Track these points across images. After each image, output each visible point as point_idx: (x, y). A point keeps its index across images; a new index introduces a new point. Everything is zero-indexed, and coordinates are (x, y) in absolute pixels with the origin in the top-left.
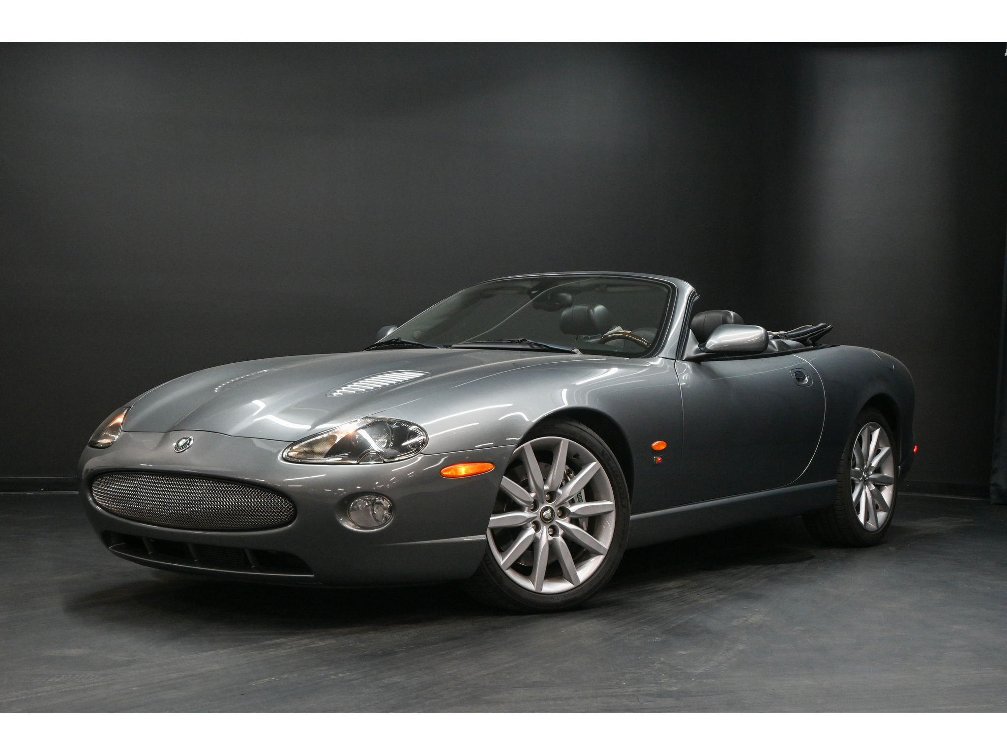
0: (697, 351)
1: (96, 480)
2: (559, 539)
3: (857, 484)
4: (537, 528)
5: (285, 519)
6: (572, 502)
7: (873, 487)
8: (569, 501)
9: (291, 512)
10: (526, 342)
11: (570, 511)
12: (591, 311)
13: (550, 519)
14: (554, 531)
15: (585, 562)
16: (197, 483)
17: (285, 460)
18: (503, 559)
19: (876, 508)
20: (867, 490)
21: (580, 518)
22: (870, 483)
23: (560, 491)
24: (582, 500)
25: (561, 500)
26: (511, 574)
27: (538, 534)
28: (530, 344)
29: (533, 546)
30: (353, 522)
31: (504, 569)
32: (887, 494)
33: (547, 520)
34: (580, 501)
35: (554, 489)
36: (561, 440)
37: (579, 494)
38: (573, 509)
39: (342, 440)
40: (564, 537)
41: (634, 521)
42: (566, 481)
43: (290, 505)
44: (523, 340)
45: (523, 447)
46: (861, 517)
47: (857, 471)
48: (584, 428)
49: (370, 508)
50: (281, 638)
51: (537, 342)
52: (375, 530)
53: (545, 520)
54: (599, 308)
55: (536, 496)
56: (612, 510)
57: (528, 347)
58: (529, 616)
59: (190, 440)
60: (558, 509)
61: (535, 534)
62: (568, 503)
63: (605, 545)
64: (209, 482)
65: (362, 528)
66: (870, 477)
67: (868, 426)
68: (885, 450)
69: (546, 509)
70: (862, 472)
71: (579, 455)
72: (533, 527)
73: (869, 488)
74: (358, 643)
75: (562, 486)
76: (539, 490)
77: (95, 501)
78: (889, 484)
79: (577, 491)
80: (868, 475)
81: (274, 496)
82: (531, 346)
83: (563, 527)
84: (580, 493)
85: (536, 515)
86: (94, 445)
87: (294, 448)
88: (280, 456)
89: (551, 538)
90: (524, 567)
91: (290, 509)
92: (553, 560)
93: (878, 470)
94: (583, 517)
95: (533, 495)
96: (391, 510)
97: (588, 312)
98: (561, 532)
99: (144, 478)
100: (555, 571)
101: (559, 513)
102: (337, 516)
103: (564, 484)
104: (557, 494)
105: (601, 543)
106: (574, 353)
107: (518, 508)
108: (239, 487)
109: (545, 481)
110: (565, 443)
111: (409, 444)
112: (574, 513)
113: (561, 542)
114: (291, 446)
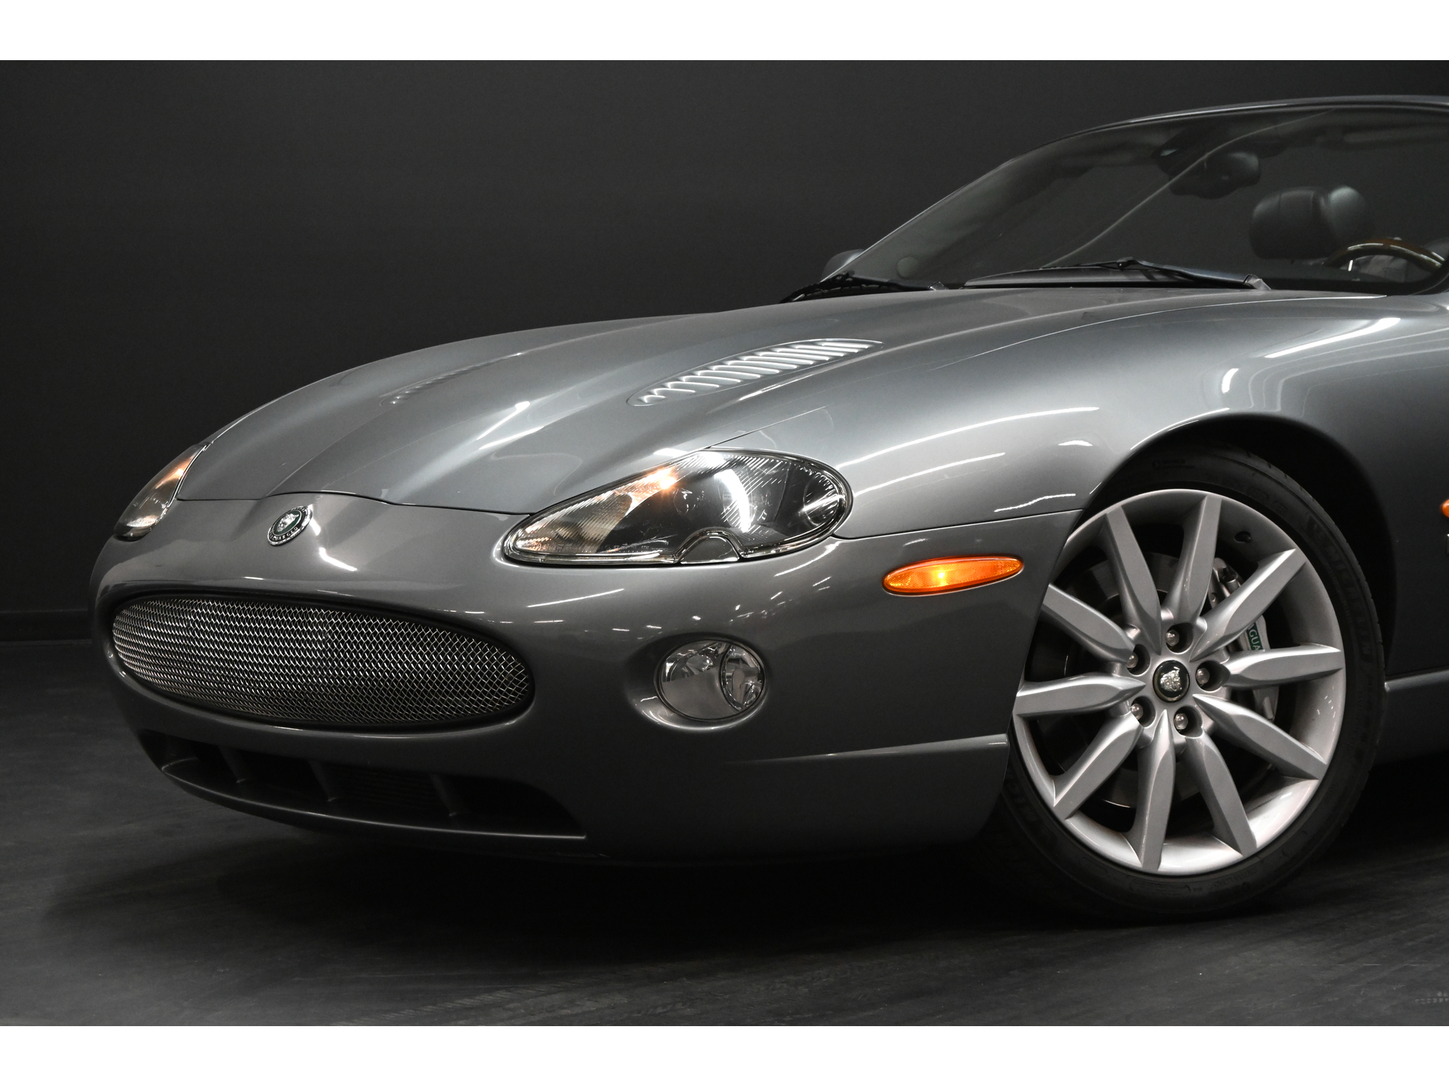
1: (119, 613)
2: (1203, 740)
4: (1146, 716)
5: (508, 702)
6: (1235, 650)
8: (1227, 648)
9: (522, 685)
10: (1134, 267)
11: (1227, 671)
12: (1322, 201)
13: (1179, 692)
14: (1191, 725)
15: (1268, 797)
16: (317, 617)
17: (508, 559)
18: (1057, 793)
21: (1256, 688)
23: (1202, 623)
24: (1260, 644)
25: (1208, 643)
26: (1080, 828)
27: (1149, 731)
28: (1145, 271)
29: (1139, 753)
30: (668, 707)
31: (1060, 815)
34: (1255, 647)
35: (1187, 619)
36: (1203, 497)
37: (1252, 631)
38: (1236, 666)
39: (648, 504)
40: (1215, 735)
41: (1396, 693)
42: (1221, 598)
43: (519, 668)
44: (1129, 263)
45: (1104, 517)
48: (1262, 465)
49: (715, 671)
50: (498, 989)
51: (1164, 264)
52: (722, 726)
53: (1165, 695)
54: (1342, 194)
55: (1140, 636)
56: (1334, 669)
57: (1142, 278)
58: (1124, 933)
59: (305, 515)
60: (1199, 668)
61: (1139, 729)
62: (1224, 654)
63: (1321, 753)
64: (340, 615)
65: (693, 721)
69: (1168, 667)
71: (1248, 534)
72: (1135, 714)
74: (679, 1006)
75: (1207, 611)
76: (1148, 622)
77: (118, 661)
79: (1246, 622)
81: (481, 646)
82: (1149, 276)
83: (1211, 711)
84: (1255, 627)
85: (1141, 684)
86: (123, 534)
87: (529, 530)
88: (497, 549)
89: (1180, 739)
91: (520, 677)
94: (1265, 685)
95: (1133, 633)
96: (762, 675)
97: (1316, 204)
98: (1207, 723)
99: (209, 607)
100: (1192, 819)
101: (1202, 677)
102: (630, 695)
103: (1212, 605)
104: (1195, 631)
105: (1309, 750)
106: (1251, 287)
107: (1100, 666)
108: (403, 625)
109: (1164, 599)
110: (1211, 503)
111: (809, 512)
112: (1238, 677)
113: (1207, 748)
114: (524, 524)
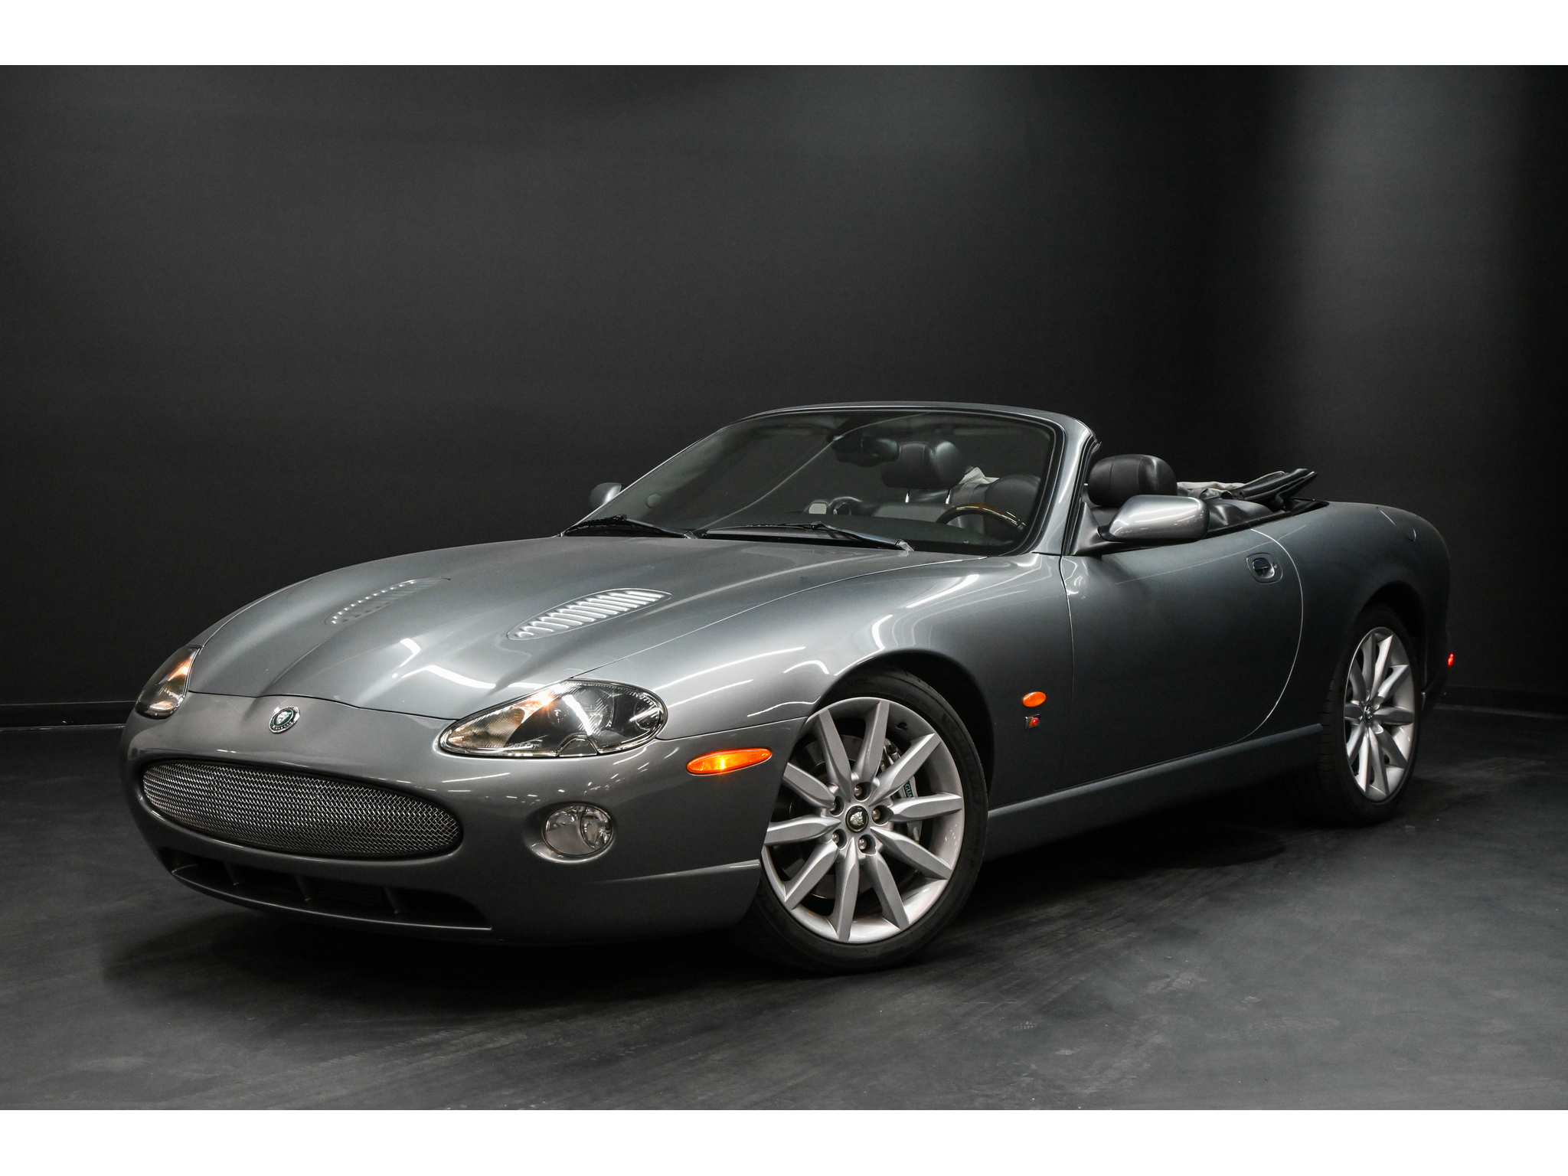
0: (1096, 539)
1: (149, 769)
2: (876, 857)
3: (1355, 727)
4: (841, 841)
5: (444, 843)
6: (897, 798)
7: (1381, 730)
8: (891, 797)
9: (454, 833)
10: (822, 528)
11: (892, 813)
12: (931, 452)
13: (862, 826)
14: (868, 845)
15: (916, 891)
16: (307, 784)
17: (443, 750)
18: (787, 893)
19: (1386, 762)
20: (1370, 734)
21: (909, 822)
22: (1375, 722)
23: (876, 781)
24: (912, 794)
25: (880, 793)
26: (801, 915)
27: (843, 851)
28: (829, 532)
29: (836, 867)
30: (551, 848)
31: (788, 908)
32: (1403, 739)
33: (857, 827)
34: (909, 795)
35: (867, 780)
36: (878, 702)
37: (907, 785)
38: (897, 809)
39: (535, 717)
40: (884, 853)
41: (994, 818)
42: (888, 765)
43: (452, 822)
44: (819, 525)
45: (818, 715)
46: (1361, 780)
47: (1354, 708)
48: (914, 680)
49: (578, 823)
51: (842, 529)
52: (585, 860)
53: (853, 828)
54: (944, 446)
55: (838, 791)
56: (958, 808)
57: (827, 537)
58: (828, 981)
59: (295, 713)
60: (874, 810)
61: (837, 850)
62: (890, 801)
63: (949, 862)
64: (326, 783)
65: (567, 857)
66: (1376, 713)
67: (1373, 634)
68: (1400, 669)
69: (854, 810)
70: (1363, 707)
71: (906, 724)
72: (834, 840)
73: (1374, 732)
75: (879, 773)
76: (843, 781)
77: (148, 801)
78: (1406, 723)
79: (904, 781)
80: (1373, 711)
81: (427, 807)
82: (832, 536)
83: (881, 838)
84: (908, 783)
85: (839, 821)
86: (143, 710)
87: (458, 730)
88: (435, 744)
89: (863, 856)
90: (821, 903)
91: (453, 828)
92: (868, 887)
93: (1389, 701)
94: (914, 821)
95: (834, 789)
96: (610, 826)
97: (927, 453)
98: (878, 845)
99: (222, 772)
100: (869, 906)
101: (875, 815)
102: (526, 841)
103: (883, 769)
104: (872, 789)
105: (941, 860)
106: (900, 549)
107: (812, 811)
108: (372, 792)
109: (853, 765)
110: (883, 707)
111: (638, 720)
112: (898, 816)
113: (879, 861)
114: (453, 727)
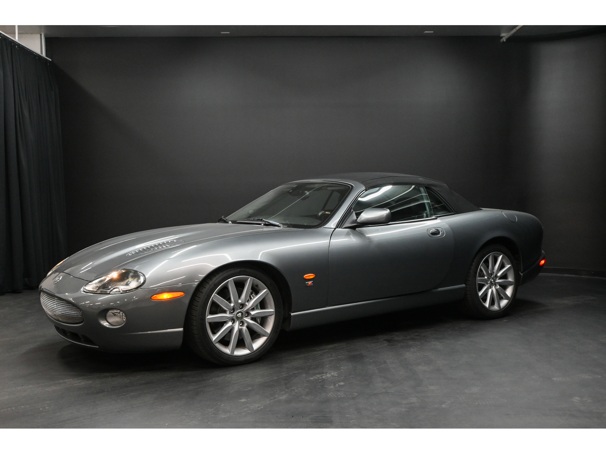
2: (244, 328)
4: (234, 323)
5: (81, 320)
6: (253, 309)
7: (498, 287)
11: (251, 314)
13: (241, 318)
14: (243, 325)
15: (257, 340)
18: (214, 338)
19: (500, 298)
20: (493, 288)
21: (256, 317)
22: (496, 284)
23: (247, 303)
25: (248, 308)
26: (218, 346)
27: (234, 326)
30: (108, 322)
31: (214, 343)
32: (509, 291)
33: (239, 318)
34: (257, 309)
35: (244, 303)
36: (248, 278)
37: (257, 305)
38: (253, 313)
42: (251, 298)
46: (487, 305)
47: (485, 279)
52: (118, 327)
53: (238, 318)
55: (234, 306)
56: (272, 314)
60: (245, 313)
61: (232, 325)
62: (251, 310)
63: (268, 331)
65: (113, 325)
66: (497, 281)
67: (494, 254)
68: (507, 267)
69: (239, 312)
70: (490, 279)
71: (257, 285)
72: (231, 322)
73: (495, 288)
76: (236, 302)
78: (511, 285)
80: (495, 280)
81: (76, 308)
83: (247, 322)
85: (233, 316)
89: (240, 327)
92: (240, 338)
93: (503, 277)
94: (259, 317)
98: (246, 324)
100: (241, 344)
101: (245, 315)
102: (100, 320)
103: (249, 300)
104: (245, 305)
105: (266, 330)
107: (224, 312)
109: (239, 298)
110: (250, 280)
112: (253, 315)
113: (245, 330)
